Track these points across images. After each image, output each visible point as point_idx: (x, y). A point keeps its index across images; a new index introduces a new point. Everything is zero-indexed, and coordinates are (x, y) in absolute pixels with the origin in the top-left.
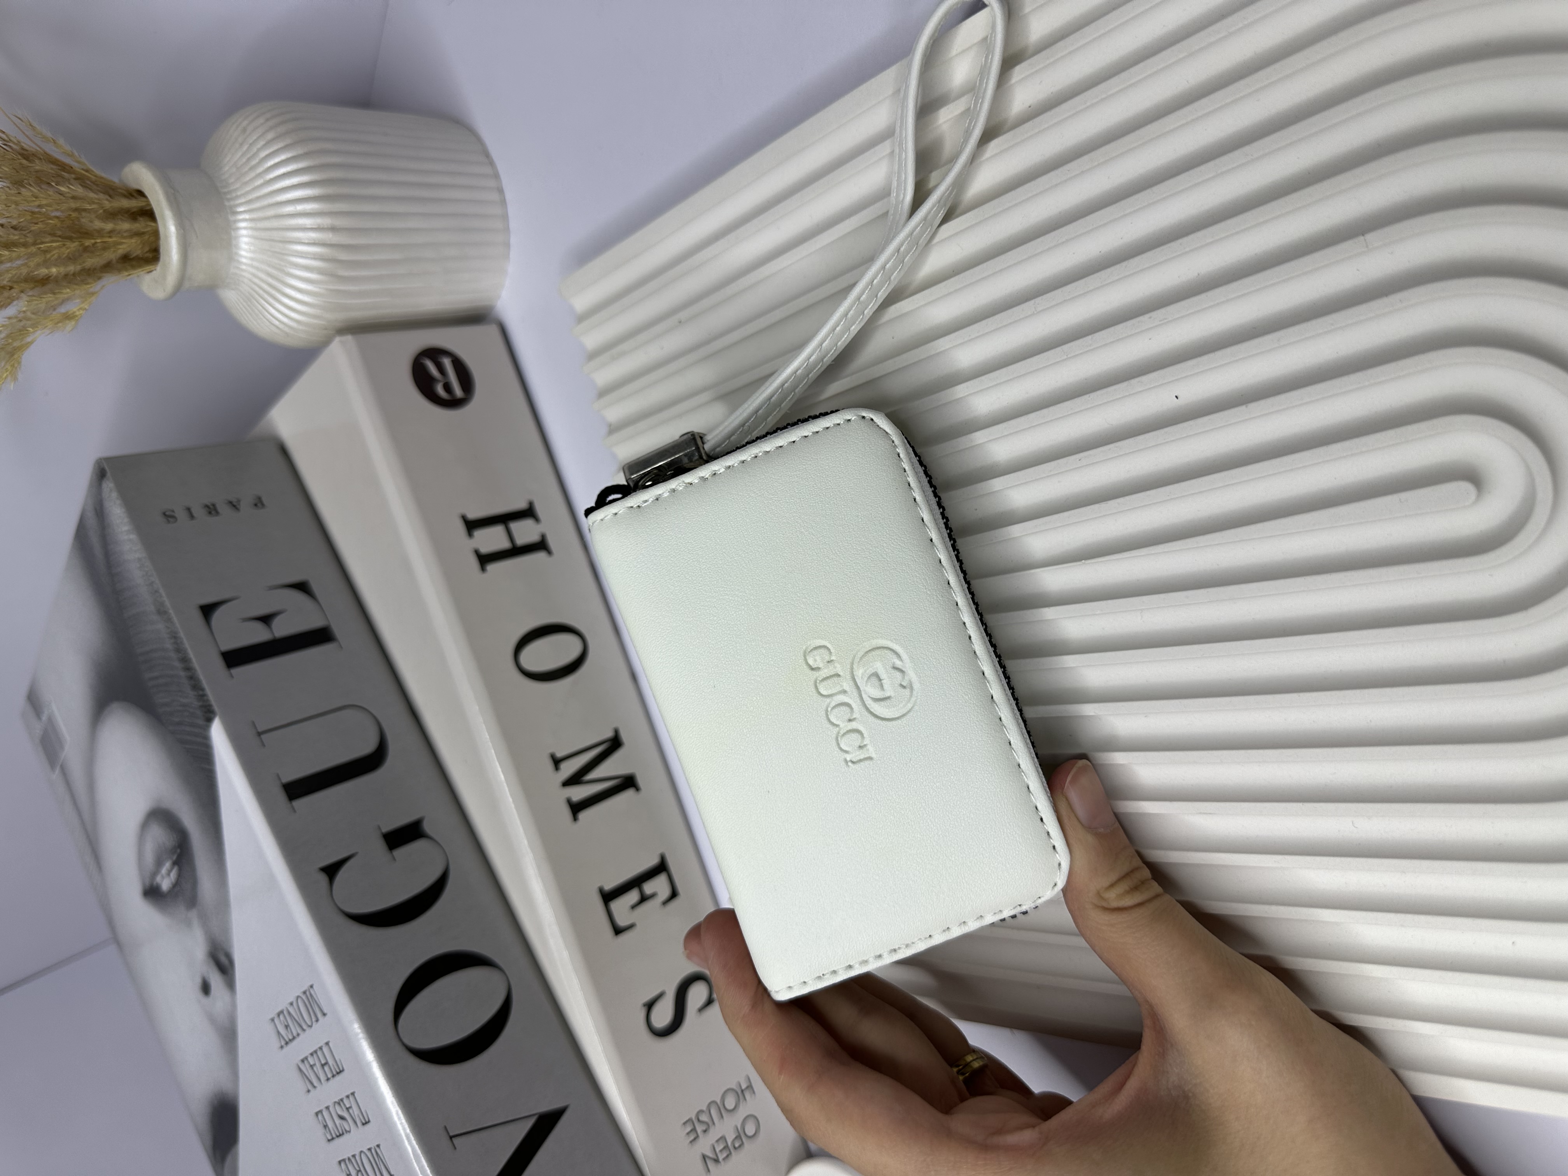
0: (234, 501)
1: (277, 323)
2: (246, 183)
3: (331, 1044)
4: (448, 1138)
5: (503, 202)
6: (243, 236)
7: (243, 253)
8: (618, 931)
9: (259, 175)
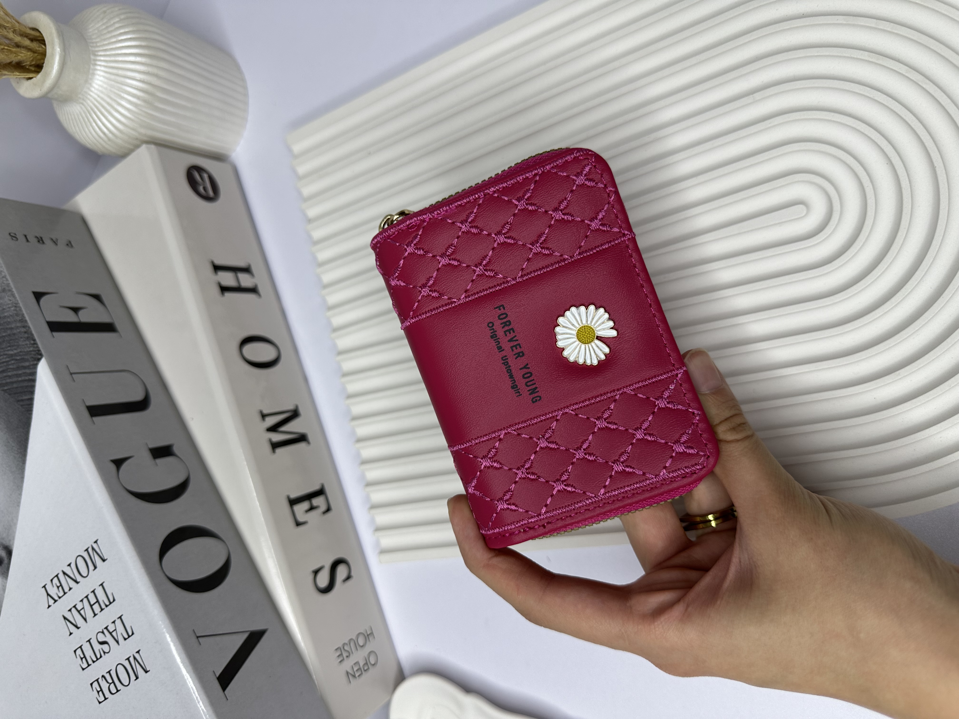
0: (54, 239)
3: (105, 584)
4: (195, 637)
8: (298, 524)
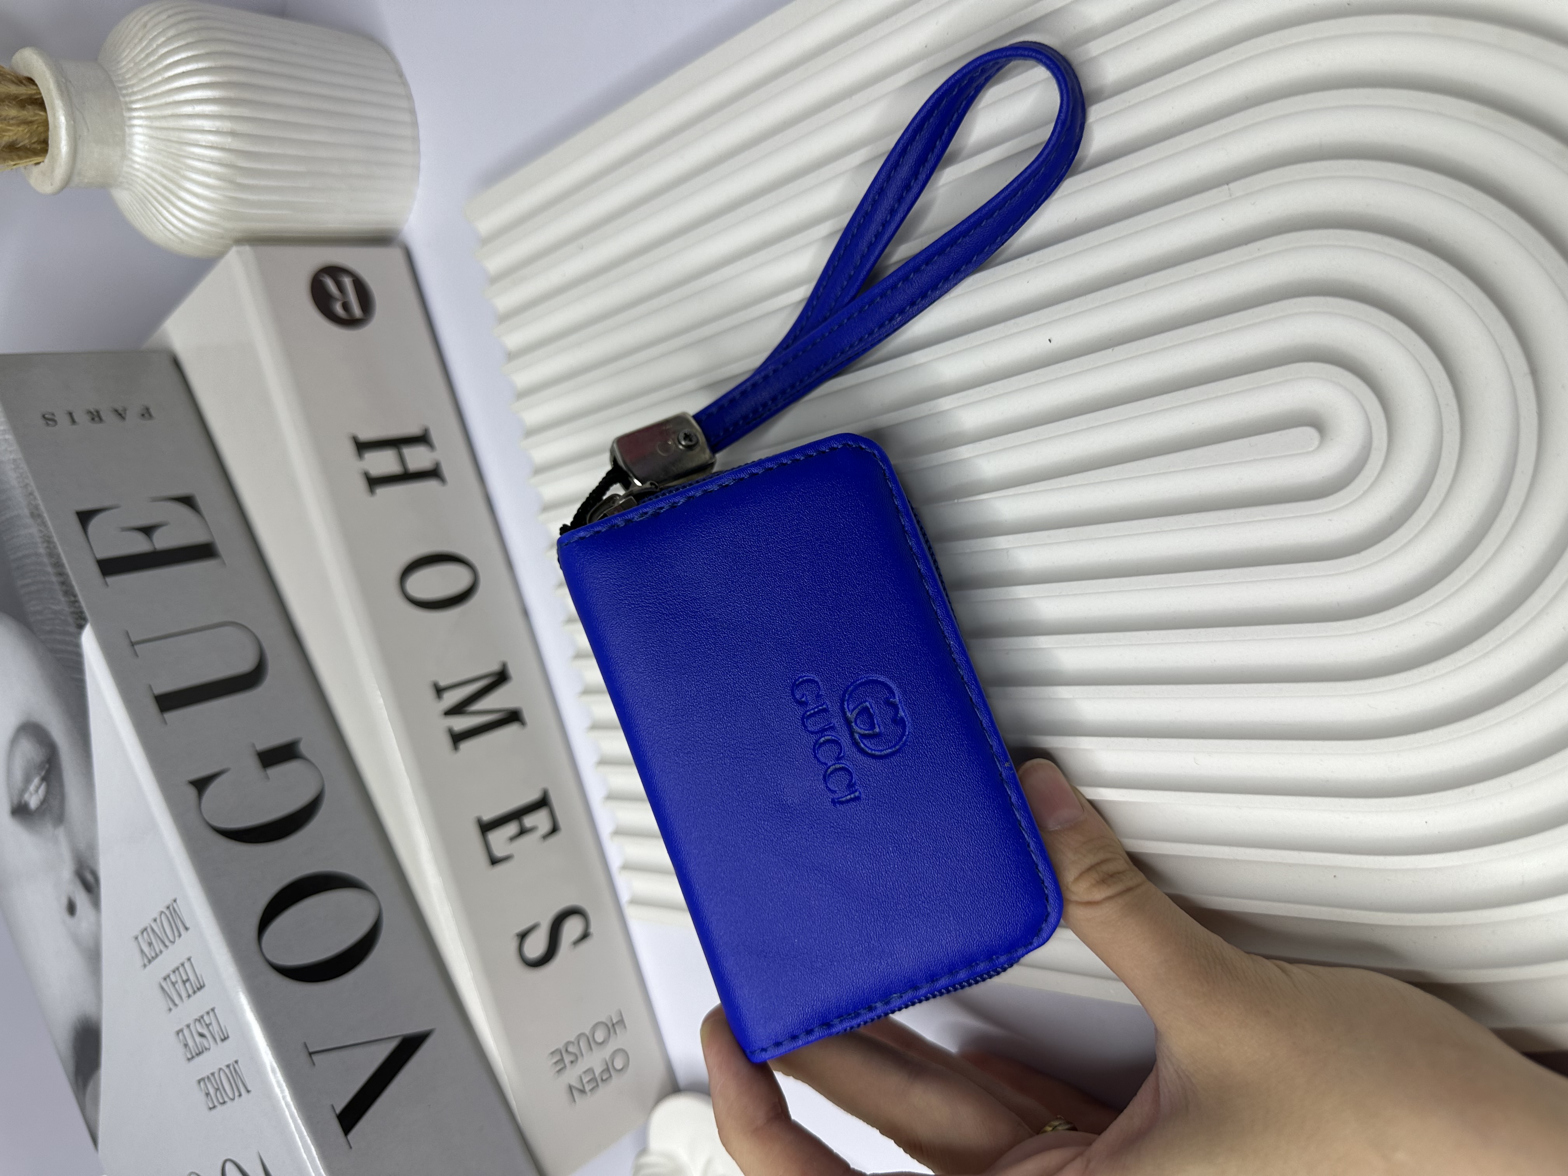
0: (120, 409)
1: (171, 228)
2: (144, 80)
3: (192, 960)
4: (307, 1054)
5: (415, 124)
6: (137, 134)
7: (136, 151)
8: (494, 861)
9: (158, 72)
